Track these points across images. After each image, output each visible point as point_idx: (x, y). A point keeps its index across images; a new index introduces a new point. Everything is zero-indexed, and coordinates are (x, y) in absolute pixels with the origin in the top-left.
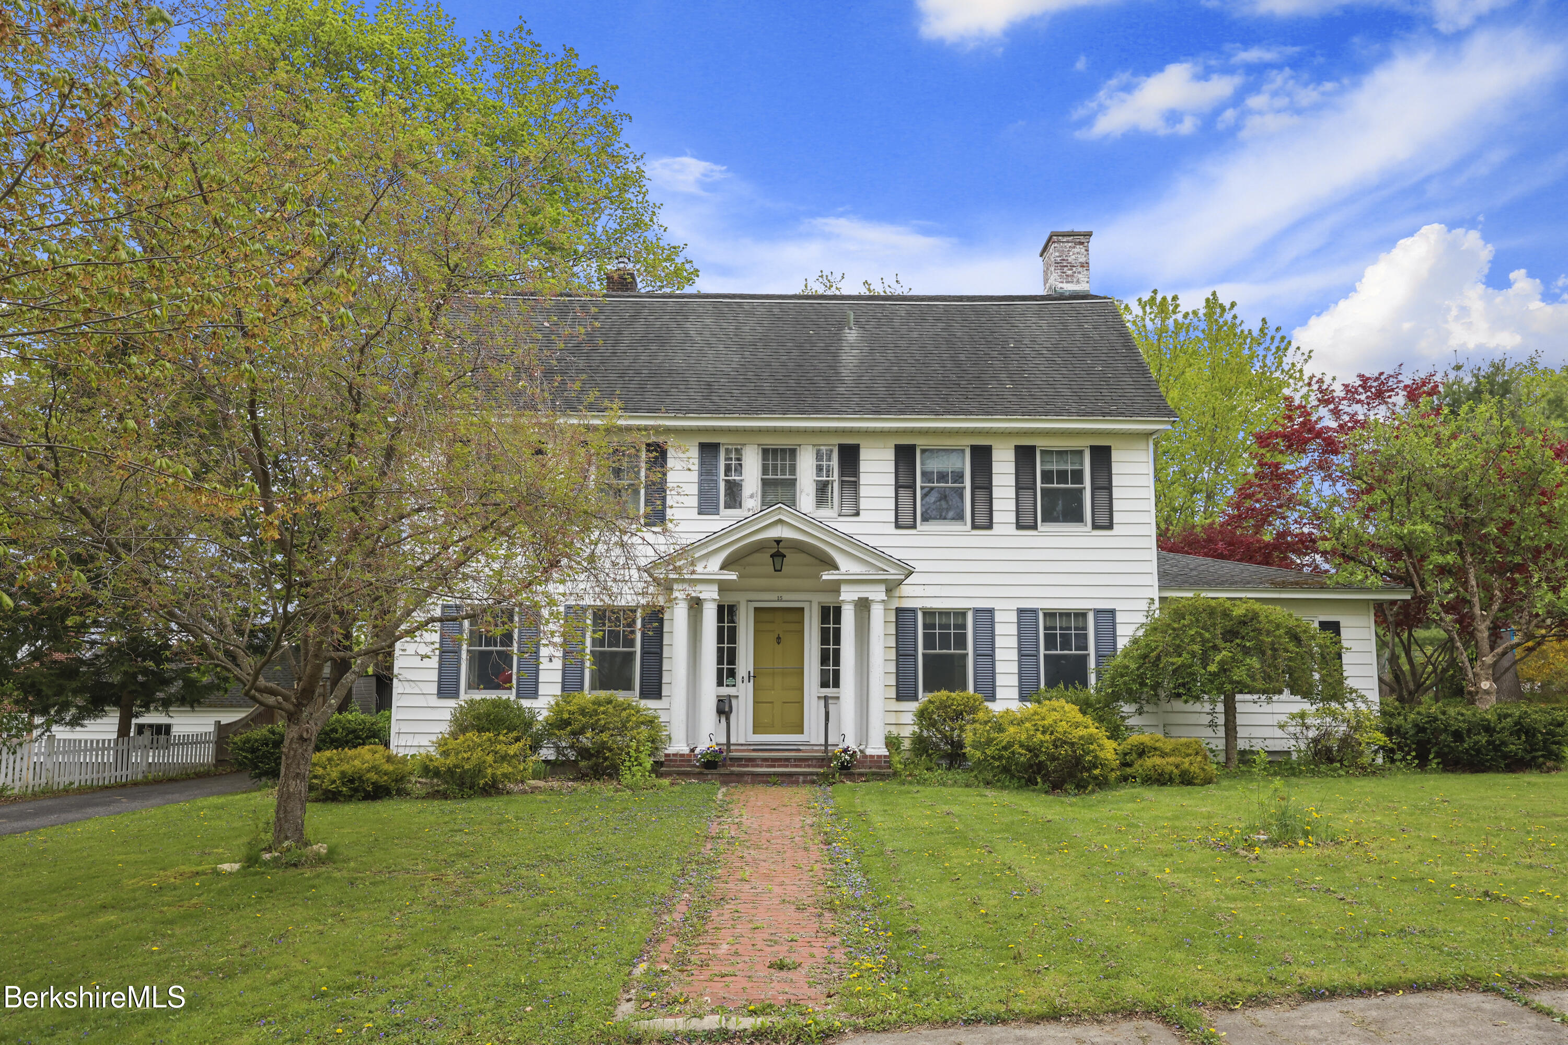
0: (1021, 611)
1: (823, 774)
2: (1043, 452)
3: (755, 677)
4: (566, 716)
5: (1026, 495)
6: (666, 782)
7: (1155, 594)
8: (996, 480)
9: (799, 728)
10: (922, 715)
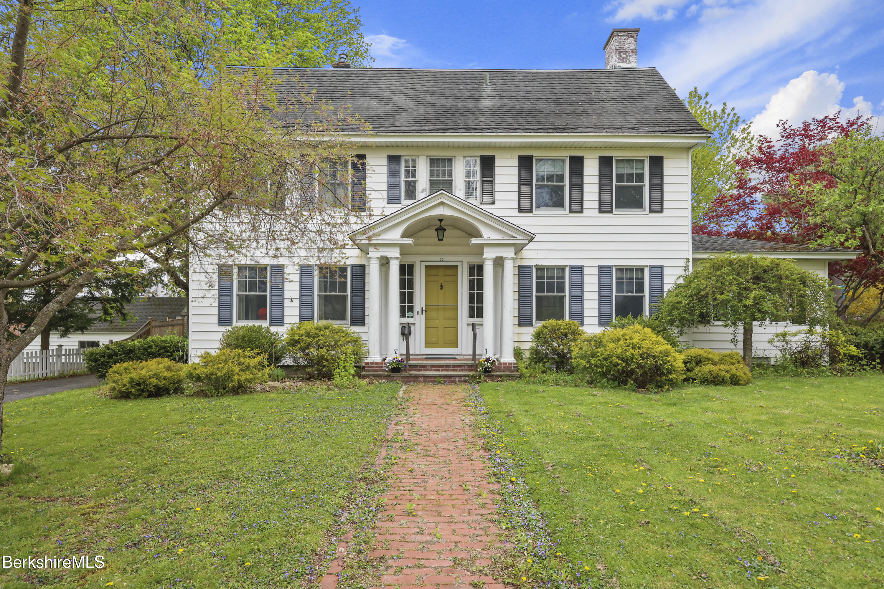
0: (601, 267)
1: (472, 376)
2: (617, 161)
3: (426, 311)
4: (297, 337)
5: (606, 189)
6: (364, 382)
7: (690, 255)
8: (586, 180)
9: (455, 344)
10: (538, 336)
